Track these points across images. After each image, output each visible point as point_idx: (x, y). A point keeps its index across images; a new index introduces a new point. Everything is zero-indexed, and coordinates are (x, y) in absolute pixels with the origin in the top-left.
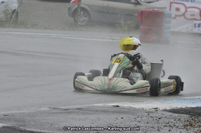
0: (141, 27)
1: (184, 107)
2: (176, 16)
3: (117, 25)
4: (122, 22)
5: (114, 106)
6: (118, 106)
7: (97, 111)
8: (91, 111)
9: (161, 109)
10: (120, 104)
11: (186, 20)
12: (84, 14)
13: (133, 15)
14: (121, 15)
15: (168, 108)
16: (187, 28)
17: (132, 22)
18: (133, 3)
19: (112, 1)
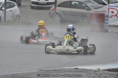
0: (91, 23)
1: (115, 68)
2: (112, 16)
3: (78, 22)
4: (80, 20)
5: (75, 68)
6: (77, 68)
9: (102, 69)
10: (78, 67)
12: (58, 16)
13: (87, 16)
14: (80, 16)
15: (106, 69)
17: (86, 20)
18: (86, 9)
19: (74, 8)
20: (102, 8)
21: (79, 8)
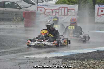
0: (25, 20)
1: (58, 56)
2: (41, 13)
3: (12, 20)
4: (14, 18)
5: (26, 57)
6: (28, 57)
7: (20, 60)
8: (17, 60)
9: (48, 57)
10: (29, 56)
11: (46, 16)
13: (18, 14)
15: (52, 57)
16: (47, 19)
17: (20, 17)
18: (18, 8)
19: (7, 8)
20: (31, 7)
21: (13, 8)
